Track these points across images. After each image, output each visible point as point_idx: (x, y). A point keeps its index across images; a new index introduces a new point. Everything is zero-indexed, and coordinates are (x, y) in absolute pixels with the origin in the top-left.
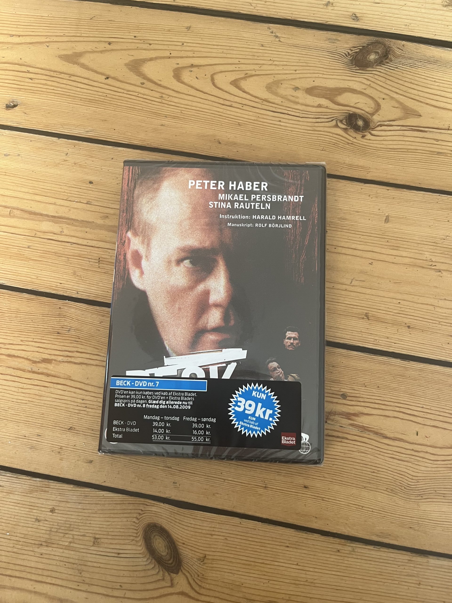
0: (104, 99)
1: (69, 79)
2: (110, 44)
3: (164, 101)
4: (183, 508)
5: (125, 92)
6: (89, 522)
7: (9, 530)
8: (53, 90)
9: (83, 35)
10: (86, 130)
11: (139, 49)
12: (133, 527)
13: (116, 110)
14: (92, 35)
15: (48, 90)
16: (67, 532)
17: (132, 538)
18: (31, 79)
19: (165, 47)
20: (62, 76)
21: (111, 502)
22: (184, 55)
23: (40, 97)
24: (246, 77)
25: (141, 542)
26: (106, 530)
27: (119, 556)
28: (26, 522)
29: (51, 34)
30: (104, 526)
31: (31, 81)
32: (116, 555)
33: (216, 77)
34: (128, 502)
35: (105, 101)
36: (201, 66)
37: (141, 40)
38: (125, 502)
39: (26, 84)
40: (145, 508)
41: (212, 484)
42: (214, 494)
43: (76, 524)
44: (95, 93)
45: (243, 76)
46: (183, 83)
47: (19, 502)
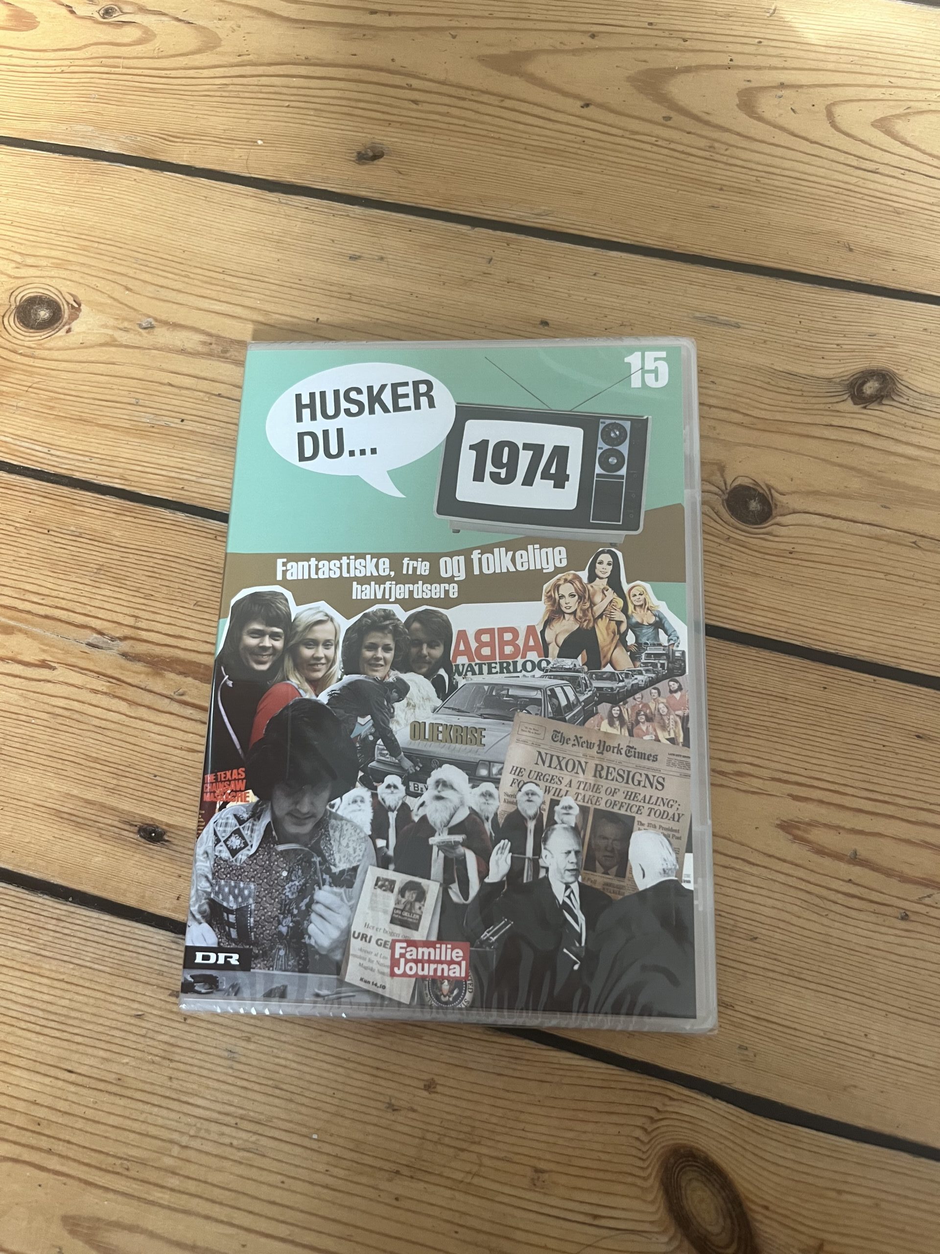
0: (579, 148)
1: (500, 104)
2: (593, 36)
3: (717, 157)
4: (765, 1116)
5: (627, 134)
6: (521, 1126)
7: (317, 1126)
8: (464, 126)
9: (533, 17)
10: (536, 211)
11: (659, 49)
12: (634, 1152)
13: (605, 172)
14: (552, 18)
15: (452, 127)
16: (464, 1145)
17: (630, 1179)
18: (415, 102)
19: (720, 47)
20: (485, 98)
21: (579, 1081)
22: (762, 65)
23: (436, 141)
24: (909, 114)
25: (655, 1193)
26: (565, 1152)
27: (596, 1222)
28: (363, 1109)
29: (463, 12)
30: (561, 1142)
31: (414, 106)
32: (588, 1220)
33: (838, 110)
34: (623, 1086)
35: (579, 152)
36: (801, 86)
37: (664, 30)
38: (613, 1085)
39: (404, 112)
40: (664, 1105)
41: (842, 1062)
42: (845, 1090)
43: (489, 1127)
44: (558, 135)
45: (901, 111)
46: (760, 119)
47: (347, 1055)
